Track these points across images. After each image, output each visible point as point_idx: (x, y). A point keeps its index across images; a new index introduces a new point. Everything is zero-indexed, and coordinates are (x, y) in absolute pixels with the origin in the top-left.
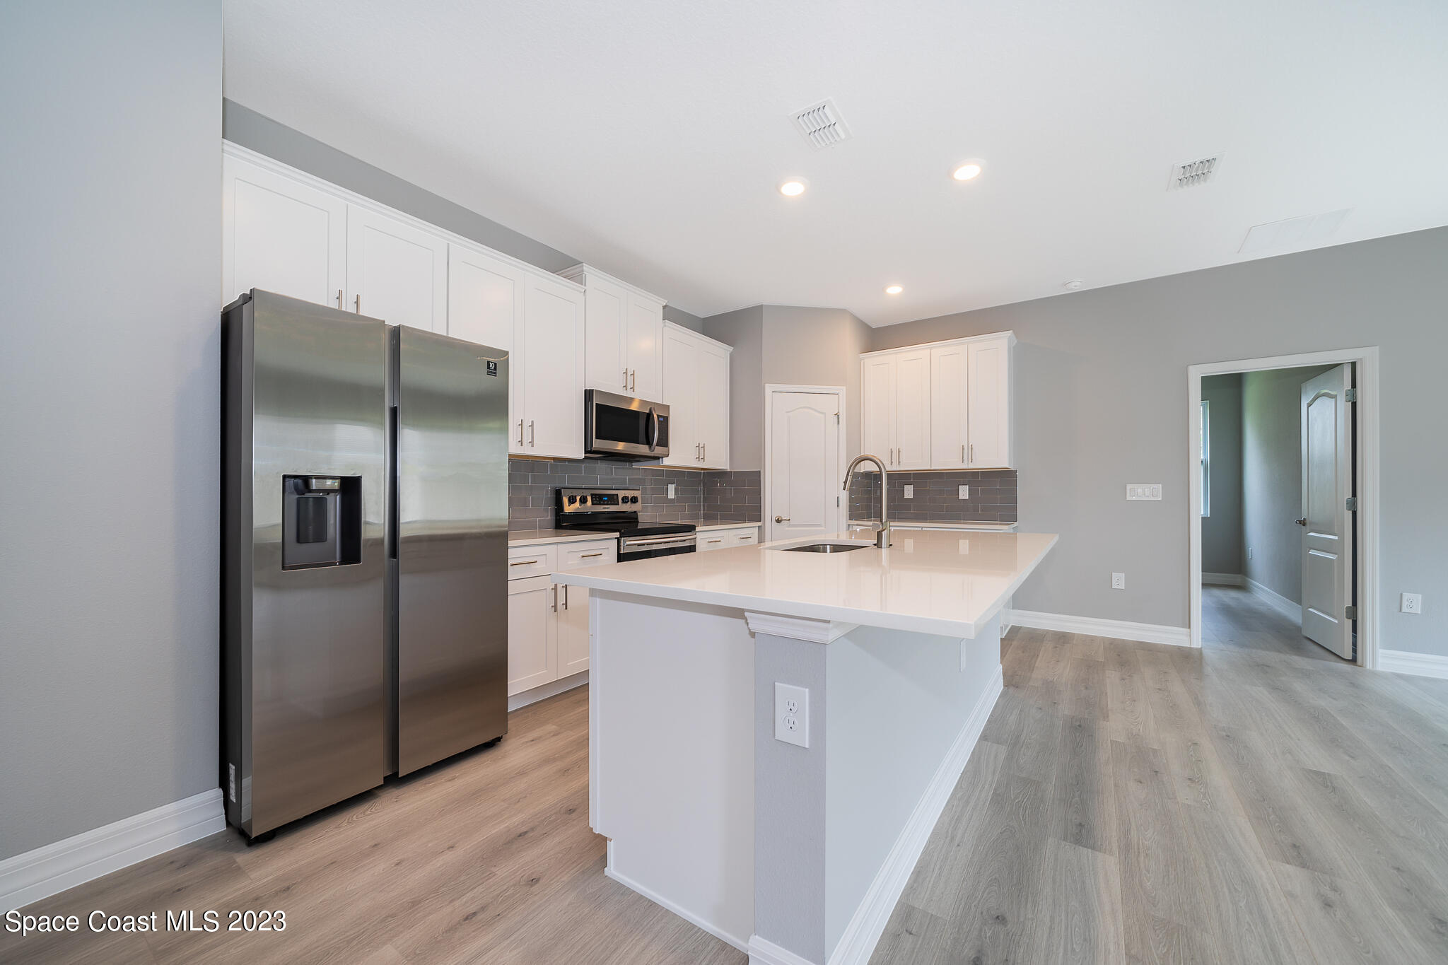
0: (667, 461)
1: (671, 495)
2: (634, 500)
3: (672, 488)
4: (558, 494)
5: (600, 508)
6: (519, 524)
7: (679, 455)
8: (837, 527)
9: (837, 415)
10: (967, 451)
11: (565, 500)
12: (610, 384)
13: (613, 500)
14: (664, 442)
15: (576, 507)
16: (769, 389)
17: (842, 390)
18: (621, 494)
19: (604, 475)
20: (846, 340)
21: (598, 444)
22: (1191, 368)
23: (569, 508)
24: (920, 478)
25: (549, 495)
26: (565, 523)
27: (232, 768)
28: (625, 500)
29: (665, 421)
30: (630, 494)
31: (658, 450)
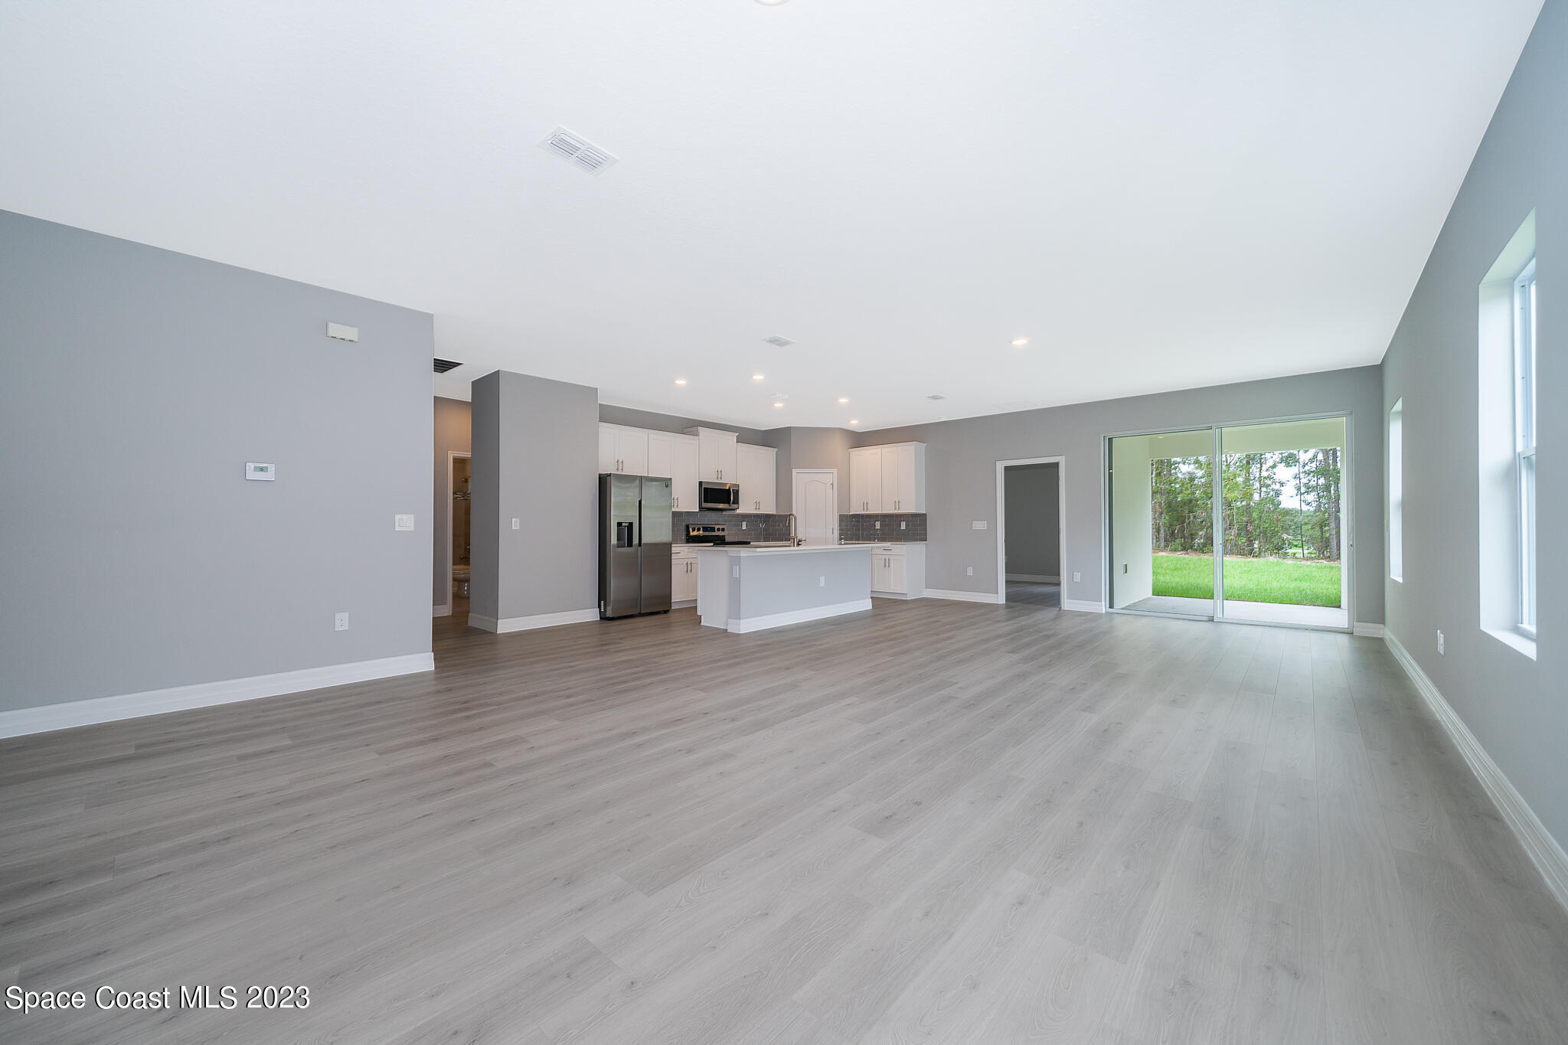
0: (738, 511)
1: (744, 527)
2: (723, 530)
3: (744, 524)
4: (687, 527)
5: (706, 534)
6: (675, 540)
7: (745, 507)
8: (833, 544)
9: (832, 484)
10: (897, 504)
11: (691, 530)
12: (710, 478)
13: (713, 530)
14: (736, 501)
15: (695, 533)
16: (794, 471)
17: (835, 471)
18: (717, 527)
19: (710, 519)
20: (838, 445)
21: (705, 505)
22: (997, 463)
23: (692, 534)
24: (886, 518)
25: (683, 528)
26: (690, 540)
27: (602, 602)
28: (719, 530)
29: (737, 493)
30: (721, 527)
31: (735, 506)
